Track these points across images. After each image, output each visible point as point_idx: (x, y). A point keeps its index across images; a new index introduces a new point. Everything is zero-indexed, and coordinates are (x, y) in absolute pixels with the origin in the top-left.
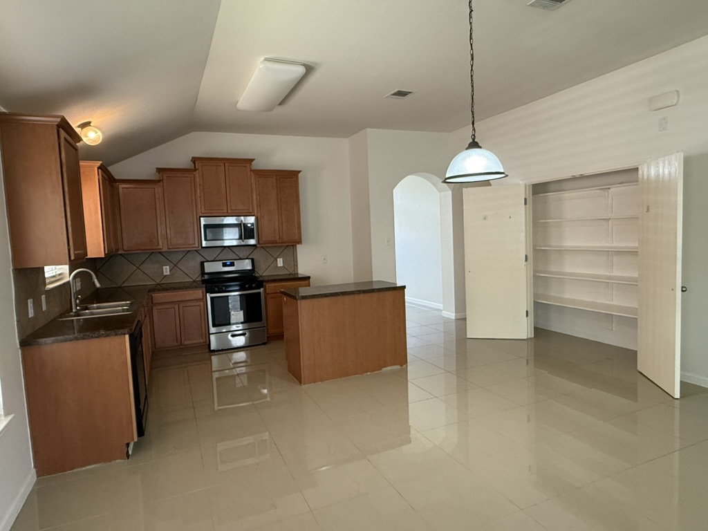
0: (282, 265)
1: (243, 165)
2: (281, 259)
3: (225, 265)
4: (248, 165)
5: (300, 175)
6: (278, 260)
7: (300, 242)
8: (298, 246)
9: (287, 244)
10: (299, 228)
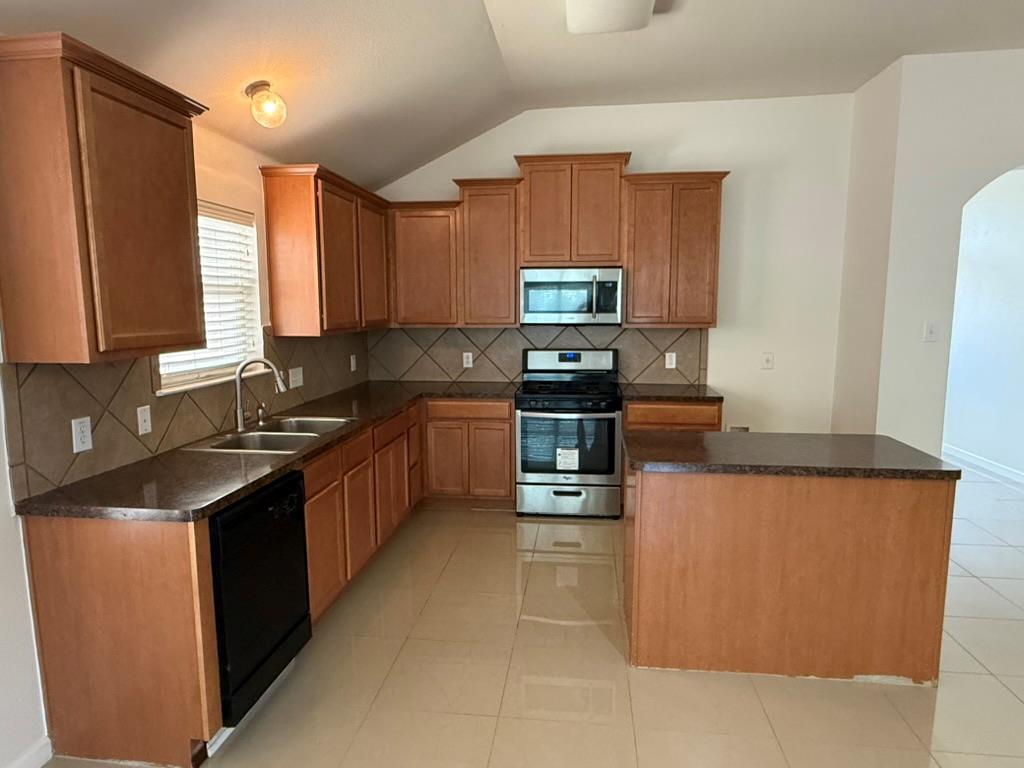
0: (674, 366)
1: (607, 166)
2: (674, 355)
3: (562, 358)
4: (617, 166)
5: (726, 181)
6: (667, 355)
7: (712, 322)
8: (710, 330)
9: (687, 326)
10: (713, 294)
